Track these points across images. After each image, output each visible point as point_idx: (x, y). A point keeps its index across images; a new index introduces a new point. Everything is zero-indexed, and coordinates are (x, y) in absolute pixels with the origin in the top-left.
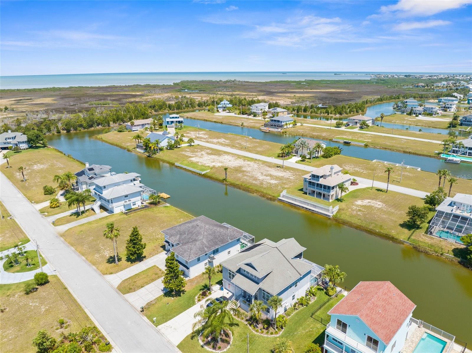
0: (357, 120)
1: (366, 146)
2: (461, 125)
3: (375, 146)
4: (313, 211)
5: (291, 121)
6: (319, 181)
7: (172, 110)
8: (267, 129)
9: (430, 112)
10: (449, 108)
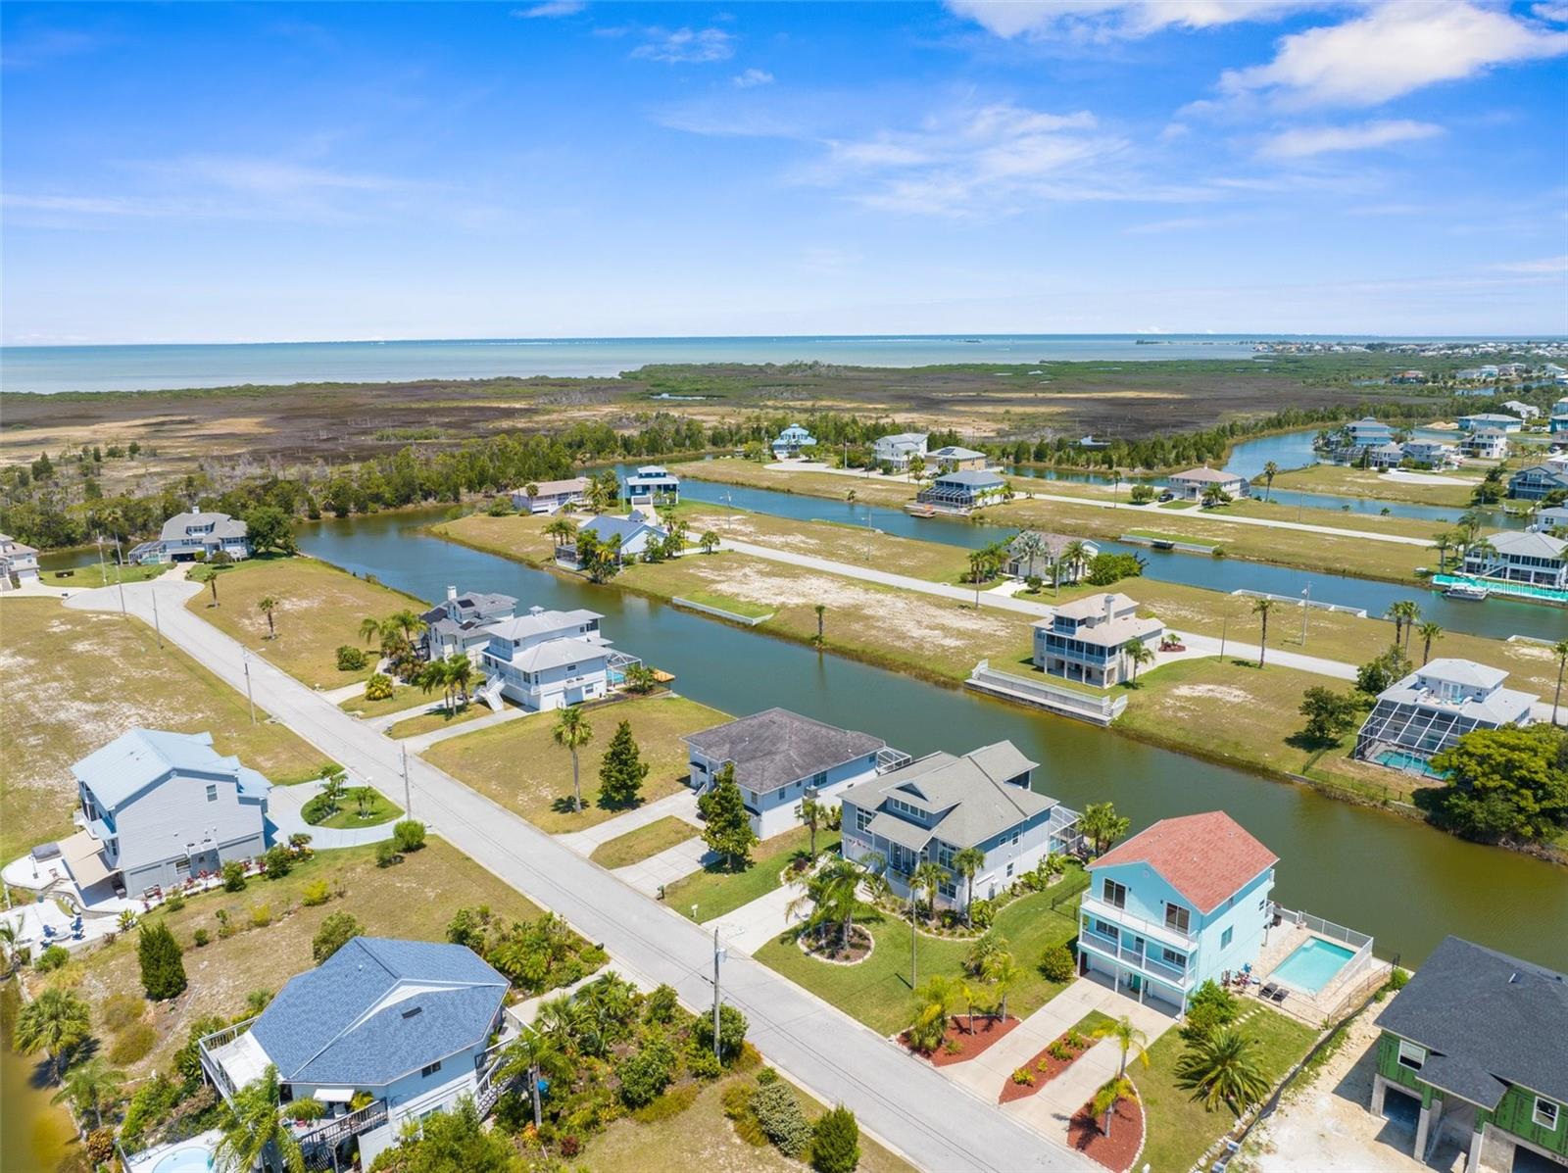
0: (1195, 481)
1: (1219, 554)
2: (1512, 495)
3: (1243, 556)
4: (1060, 710)
5: (997, 484)
6: (1073, 633)
7: (634, 455)
8: (926, 509)
9: (1423, 459)
10: (1484, 446)
